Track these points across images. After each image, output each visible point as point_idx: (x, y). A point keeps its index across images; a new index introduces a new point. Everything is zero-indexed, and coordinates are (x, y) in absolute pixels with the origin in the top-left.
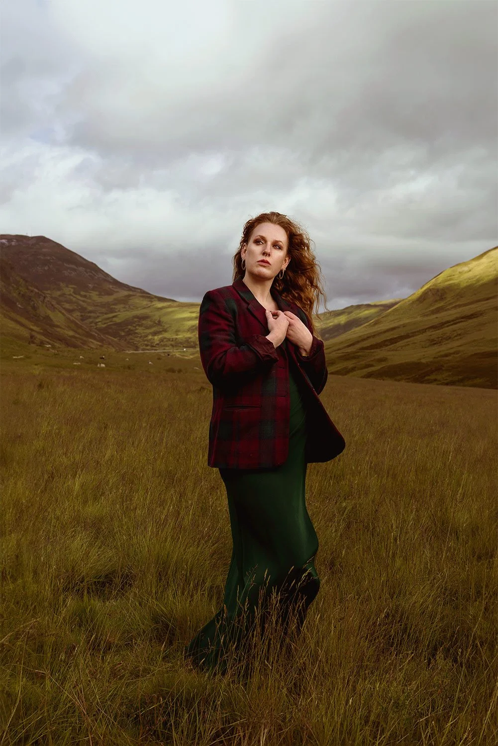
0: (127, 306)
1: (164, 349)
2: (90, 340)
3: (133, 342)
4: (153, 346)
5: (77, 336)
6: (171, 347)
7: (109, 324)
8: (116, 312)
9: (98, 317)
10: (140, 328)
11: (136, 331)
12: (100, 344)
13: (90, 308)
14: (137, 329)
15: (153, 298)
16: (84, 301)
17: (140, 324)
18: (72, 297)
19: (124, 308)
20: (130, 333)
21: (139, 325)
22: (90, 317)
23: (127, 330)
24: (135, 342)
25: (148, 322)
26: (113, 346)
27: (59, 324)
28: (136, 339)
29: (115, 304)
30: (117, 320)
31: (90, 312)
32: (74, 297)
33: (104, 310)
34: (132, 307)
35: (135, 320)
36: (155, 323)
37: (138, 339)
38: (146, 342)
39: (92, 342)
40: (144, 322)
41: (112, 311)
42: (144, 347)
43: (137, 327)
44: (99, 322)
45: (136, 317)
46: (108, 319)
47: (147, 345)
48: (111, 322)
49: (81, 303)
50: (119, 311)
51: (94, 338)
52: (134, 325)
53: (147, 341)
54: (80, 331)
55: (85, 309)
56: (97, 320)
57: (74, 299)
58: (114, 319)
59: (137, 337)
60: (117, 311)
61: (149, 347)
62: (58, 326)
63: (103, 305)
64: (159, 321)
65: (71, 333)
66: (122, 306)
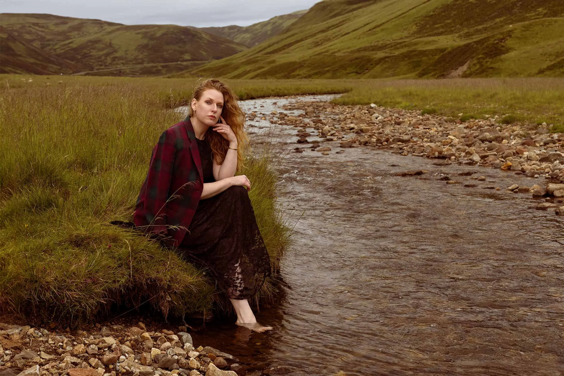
0: (81, 33)
1: (116, 67)
2: (50, 65)
3: (89, 64)
4: (106, 66)
5: (38, 62)
6: (122, 64)
7: (66, 49)
8: (71, 39)
9: (56, 44)
10: (94, 51)
11: (91, 54)
12: (59, 67)
13: (48, 37)
14: (91, 52)
15: (103, 24)
16: (42, 31)
17: (94, 47)
18: (31, 29)
19: (79, 34)
20: (85, 56)
21: (93, 49)
22: (49, 45)
23: (83, 53)
24: (91, 64)
25: (100, 46)
26: (70, 69)
27: (20, 53)
28: (91, 60)
29: (70, 32)
30: (74, 46)
31: (49, 40)
32: (34, 28)
33: (60, 38)
34: (85, 33)
35: (89, 44)
36: (107, 45)
37: (93, 61)
38: (100, 63)
39: (52, 67)
40: (96, 45)
41: (68, 38)
42: (99, 67)
43: (91, 50)
44: (58, 48)
45: (90, 41)
46: (66, 45)
47: (101, 65)
48: (68, 47)
49: (40, 33)
50: (74, 37)
51: (53, 63)
52: (88, 49)
53: (101, 61)
54: (40, 58)
55: (45, 38)
56: (56, 47)
57: (34, 30)
58: (71, 45)
59: (92, 59)
60: (72, 37)
61: (103, 67)
62: (20, 55)
63: (59, 34)
64: (110, 44)
65: (32, 60)
66: (76, 33)
